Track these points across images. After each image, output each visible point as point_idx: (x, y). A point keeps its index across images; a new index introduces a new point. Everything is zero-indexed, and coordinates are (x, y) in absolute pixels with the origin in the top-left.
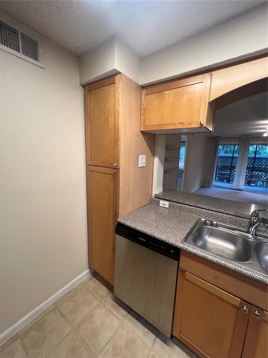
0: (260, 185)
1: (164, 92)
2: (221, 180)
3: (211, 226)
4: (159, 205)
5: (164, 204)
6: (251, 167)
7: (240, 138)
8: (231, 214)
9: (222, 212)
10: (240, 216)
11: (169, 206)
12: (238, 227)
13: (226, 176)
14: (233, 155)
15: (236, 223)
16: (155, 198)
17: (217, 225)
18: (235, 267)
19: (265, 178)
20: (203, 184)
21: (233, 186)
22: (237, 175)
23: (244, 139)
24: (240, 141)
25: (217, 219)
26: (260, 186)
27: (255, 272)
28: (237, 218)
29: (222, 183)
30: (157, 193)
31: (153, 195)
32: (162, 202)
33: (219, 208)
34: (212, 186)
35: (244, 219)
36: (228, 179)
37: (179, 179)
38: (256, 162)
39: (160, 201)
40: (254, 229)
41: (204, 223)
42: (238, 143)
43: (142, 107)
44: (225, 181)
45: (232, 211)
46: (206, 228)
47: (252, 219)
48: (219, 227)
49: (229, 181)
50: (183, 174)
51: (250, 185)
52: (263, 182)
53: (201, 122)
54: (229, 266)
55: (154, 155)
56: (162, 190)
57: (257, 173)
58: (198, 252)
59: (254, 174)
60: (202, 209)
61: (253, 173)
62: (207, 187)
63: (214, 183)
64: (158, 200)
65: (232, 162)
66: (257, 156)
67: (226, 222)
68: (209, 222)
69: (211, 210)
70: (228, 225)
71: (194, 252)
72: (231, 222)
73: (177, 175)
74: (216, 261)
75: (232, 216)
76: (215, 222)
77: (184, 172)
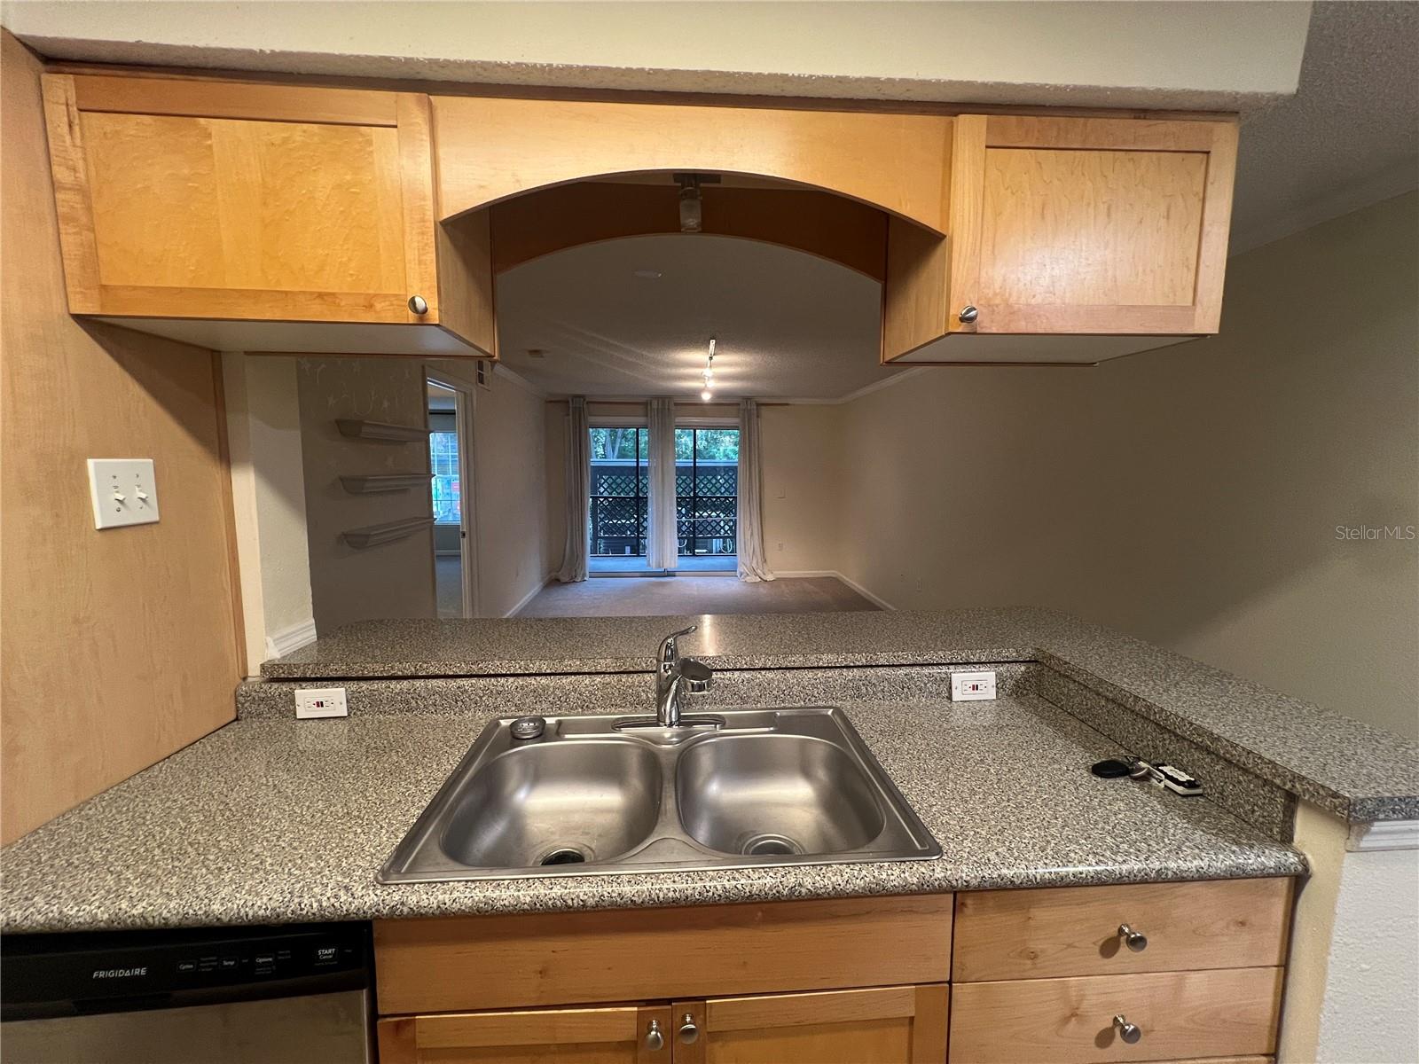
0: (718, 549)
1: (202, 120)
2: (615, 548)
3: (539, 739)
4: (295, 714)
5: (320, 704)
6: (690, 498)
7: (646, 404)
8: (603, 670)
9: (573, 670)
10: (631, 669)
11: (349, 708)
12: (631, 713)
13: (629, 533)
14: (638, 462)
15: (625, 699)
16: (265, 687)
17: (559, 731)
18: (600, 889)
19: (727, 528)
20: (553, 574)
21: (649, 565)
22: (655, 526)
23: (658, 409)
24: (647, 416)
25: (560, 702)
26: (720, 552)
27: (662, 876)
28: (624, 678)
29: (617, 559)
30: (274, 653)
31: (254, 670)
32: (307, 699)
33: (562, 659)
34: (584, 575)
35: (646, 675)
36: (635, 543)
37: (442, 568)
38: (701, 481)
39: (298, 692)
40: (672, 707)
41: (510, 738)
42: (641, 420)
43: (61, 174)
44: (628, 549)
45: (606, 658)
46: (515, 758)
47: (662, 670)
48: (567, 736)
49: (637, 550)
50: (464, 542)
51: (694, 555)
52: (724, 538)
53: (413, 301)
54: (578, 897)
55: (224, 456)
56: (311, 635)
57: (705, 514)
58: (456, 895)
59: (699, 517)
60: (502, 680)
61: (697, 514)
62: (567, 580)
63: (591, 563)
64: (285, 688)
65: (637, 485)
66: (701, 463)
67: (591, 706)
68: (532, 724)
69: (536, 675)
70: (601, 714)
71: (435, 906)
72: (608, 702)
73: (433, 553)
74: (528, 899)
75: (608, 678)
76: (550, 721)
77: (464, 535)
